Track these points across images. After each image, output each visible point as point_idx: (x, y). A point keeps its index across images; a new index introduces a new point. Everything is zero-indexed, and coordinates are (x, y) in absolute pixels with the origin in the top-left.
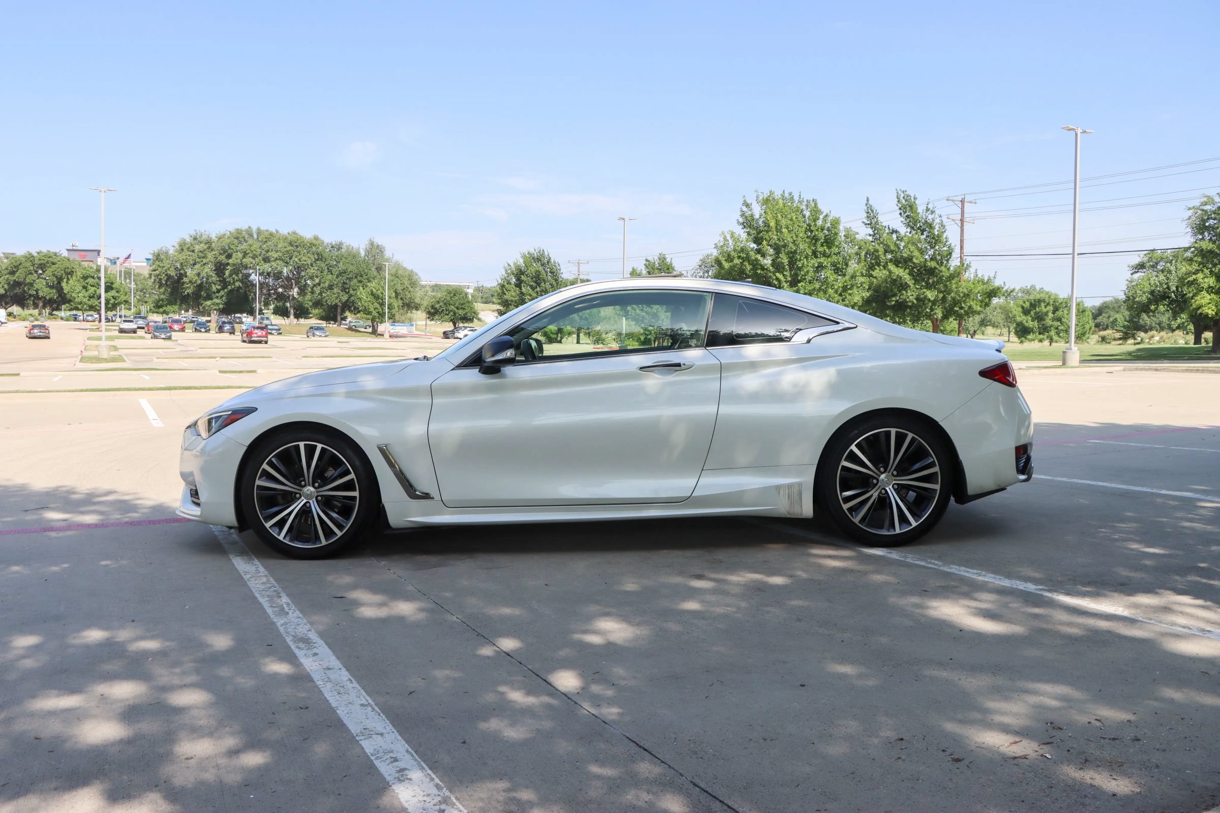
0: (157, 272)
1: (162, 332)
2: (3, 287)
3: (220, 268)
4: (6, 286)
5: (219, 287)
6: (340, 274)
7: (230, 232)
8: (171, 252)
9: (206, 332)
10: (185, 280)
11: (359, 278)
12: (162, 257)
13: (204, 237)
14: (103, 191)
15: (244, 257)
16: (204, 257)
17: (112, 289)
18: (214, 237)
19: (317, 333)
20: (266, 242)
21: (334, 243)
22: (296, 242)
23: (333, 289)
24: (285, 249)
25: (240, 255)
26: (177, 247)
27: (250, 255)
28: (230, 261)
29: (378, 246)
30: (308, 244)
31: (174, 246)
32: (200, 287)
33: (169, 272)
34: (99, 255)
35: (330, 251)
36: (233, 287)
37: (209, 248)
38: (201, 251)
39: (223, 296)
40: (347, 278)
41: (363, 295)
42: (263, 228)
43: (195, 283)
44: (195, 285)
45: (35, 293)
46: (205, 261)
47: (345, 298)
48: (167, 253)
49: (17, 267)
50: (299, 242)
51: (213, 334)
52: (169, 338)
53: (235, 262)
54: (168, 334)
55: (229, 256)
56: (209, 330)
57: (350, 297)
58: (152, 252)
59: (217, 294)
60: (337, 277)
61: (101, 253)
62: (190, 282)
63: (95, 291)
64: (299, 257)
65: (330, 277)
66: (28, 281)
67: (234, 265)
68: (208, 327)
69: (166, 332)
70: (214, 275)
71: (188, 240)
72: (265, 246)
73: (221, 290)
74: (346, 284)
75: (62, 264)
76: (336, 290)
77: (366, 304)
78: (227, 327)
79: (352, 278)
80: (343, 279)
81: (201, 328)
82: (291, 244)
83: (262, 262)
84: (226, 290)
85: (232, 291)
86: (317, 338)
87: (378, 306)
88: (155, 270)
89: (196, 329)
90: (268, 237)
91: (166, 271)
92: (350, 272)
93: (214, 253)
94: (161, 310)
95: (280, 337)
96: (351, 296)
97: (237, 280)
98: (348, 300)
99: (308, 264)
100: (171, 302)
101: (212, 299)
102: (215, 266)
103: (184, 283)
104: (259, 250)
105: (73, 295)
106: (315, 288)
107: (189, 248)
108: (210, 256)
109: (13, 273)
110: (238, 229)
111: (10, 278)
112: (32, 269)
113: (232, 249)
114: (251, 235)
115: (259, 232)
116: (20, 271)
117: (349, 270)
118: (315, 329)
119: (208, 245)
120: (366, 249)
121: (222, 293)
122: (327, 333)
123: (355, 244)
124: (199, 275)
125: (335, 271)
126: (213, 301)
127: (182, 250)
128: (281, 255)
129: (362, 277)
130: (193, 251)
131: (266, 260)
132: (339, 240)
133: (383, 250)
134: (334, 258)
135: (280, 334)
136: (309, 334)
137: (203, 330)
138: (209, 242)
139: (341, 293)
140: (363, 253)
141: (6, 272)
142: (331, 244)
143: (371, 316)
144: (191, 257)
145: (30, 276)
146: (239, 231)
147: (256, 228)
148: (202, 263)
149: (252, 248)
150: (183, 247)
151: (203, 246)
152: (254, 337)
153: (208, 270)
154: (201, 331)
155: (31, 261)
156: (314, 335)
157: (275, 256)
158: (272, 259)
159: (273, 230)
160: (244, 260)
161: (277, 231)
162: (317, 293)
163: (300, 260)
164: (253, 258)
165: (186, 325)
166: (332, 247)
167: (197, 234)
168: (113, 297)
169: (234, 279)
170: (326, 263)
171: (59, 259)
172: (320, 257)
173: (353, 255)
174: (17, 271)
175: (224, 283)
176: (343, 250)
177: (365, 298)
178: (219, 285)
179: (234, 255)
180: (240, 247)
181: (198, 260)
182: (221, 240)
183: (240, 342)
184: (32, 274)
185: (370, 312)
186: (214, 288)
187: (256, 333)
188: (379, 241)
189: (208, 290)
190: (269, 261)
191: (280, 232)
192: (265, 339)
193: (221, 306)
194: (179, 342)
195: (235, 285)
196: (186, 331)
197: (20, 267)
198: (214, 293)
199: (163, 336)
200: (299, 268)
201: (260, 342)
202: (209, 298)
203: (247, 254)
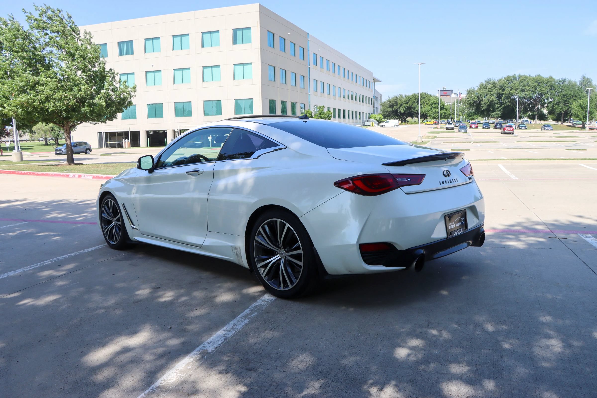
0: (469, 99)
1: (463, 129)
2: (403, 109)
3: (499, 96)
4: (405, 109)
5: (499, 106)
6: (564, 96)
7: (504, 77)
8: (476, 89)
9: (488, 128)
10: (482, 103)
11: (574, 98)
12: (471, 92)
13: (492, 81)
14: (420, 64)
15: (511, 90)
16: (491, 91)
17: (444, 109)
18: (496, 80)
19: (546, 128)
20: (523, 81)
21: (561, 79)
22: (539, 81)
23: (559, 104)
24: (533, 85)
25: (509, 89)
26: (479, 86)
27: (514, 89)
28: (504, 92)
29: (588, 79)
30: (546, 82)
31: (477, 87)
32: (489, 106)
33: (474, 99)
34: (452, 92)
35: (559, 84)
36: (505, 105)
37: (494, 86)
38: (490, 88)
39: (501, 110)
40: (567, 98)
41: (575, 107)
42: (522, 74)
43: (486, 104)
44: (486, 105)
45: (416, 111)
46: (492, 93)
47: (566, 109)
48: (474, 90)
49: (409, 100)
50: (541, 80)
51: (492, 129)
52: (466, 132)
53: (506, 93)
54: (465, 130)
55: (504, 90)
56: (490, 127)
57: (568, 109)
58: (467, 90)
59: (498, 109)
60: (562, 98)
61: (453, 91)
62: (484, 103)
63: (435, 110)
64: (541, 88)
65: (558, 98)
66: (413, 106)
67: (506, 94)
68: (489, 126)
69: (464, 129)
70: (496, 100)
71: (484, 83)
72: (522, 83)
73: (499, 107)
74: (566, 101)
75: (428, 98)
76: (561, 105)
77: (576, 112)
78: (499, 126)
79: (570, 98)
80: (565, 98)
81: (486, 126)
82: (536, 82)
83: (520, 92)
84: (502, 107)
85: (505, 107)
86: (546, 131)
87: (584, 112)
88: (468, 99)
89: (483, 127)
90: (523, 79)
91: (473, 99)
92: (569, 95)
93: (496, 89)
94: (471, 118)
95: (526, 131)
96: (570, 107)
97: (507, 102)
98: (567, 110)
99: (545, 92)
100: (475, 114)
101: (495, 112)
102: (497, 95)
103: (481, 104)
104: (519, 86)
105: (427, 112)
106: (549, 104)
107: (484, 87)
108: (494, 90)
109: (407, 103)
110: (508, 76)
111: (406, 105)
112: (415, 100)
113: (505, 86)
114: (516, 79)
115: (520, 76)
116: (410, 102)
117: (568, 94)
118: (546, 126)
119: (493, 85)
120: (580, 81)
121: (500, 108)
122: (552, 128)
123: (573, 80)
124: (488, 100)
125: (561, 95)
126: (496, 113)
127: (481, 88)
128: (530, 88)
129: (575, 97)
130: (486, 88)
131: (523, 91)
132: (564, 77)
133: (591, 81)
134: (560, 87)
135: (526, 129)
136: (542, 129)
137: (486, 127)
138: (494, 83)
139: (564, 106)
140: (578, 84)
141: (405, 103)
142: (559, 80)
143: (579, 118)
144: (485, 91)
145: (414, 104)
146: (509, 77)
147: (518, 74)
148: (490, 94)
149: (515, 85)
150: (482, 86)
151: (490, 86)
152: (507, 131)
153: (493, 98)
154: (485, 128)
155: (415, 97)
156: (545, 129)
157: (528, 88)
158: (526, 90)
159: (527, 75)
160: (511, 91)
161: (529, 75)
162: (550, 106)
163: (541, 90)
164: (516, 90)
165: (479, 125)
166: (560, 82)
167: (488, 79)
168: (444, 113)
169: (506, 101)
170: (556, 90)
171: (426, 95)
172: (552, 87)
173: (572, 85)
174: (409, 102)
175: (501, 104)
176: (567, 83)
177: (575, 108)
178: (499, 105)
179: (506, 89)
180: (510, 85)
181: (488, 92)
182: (500, 82)
183: (500, 134)
184: (415, 103)
185: (578, 116)
186: (496, 106)
187: (508, 129)
188: (588, 76)
189: (493, 107)
190: (524, 91)
191: (531, 75)
192: (512, 132)
193: (500, 115)
194: (470, 134)
195: (506, 104)
196: (478, 128)
197: (410, 100)
198: (496, 109)
199: (463, 131)
200: (541, 94)
201: (510, 134)
202: (494, 111)
203: (513, 88)
